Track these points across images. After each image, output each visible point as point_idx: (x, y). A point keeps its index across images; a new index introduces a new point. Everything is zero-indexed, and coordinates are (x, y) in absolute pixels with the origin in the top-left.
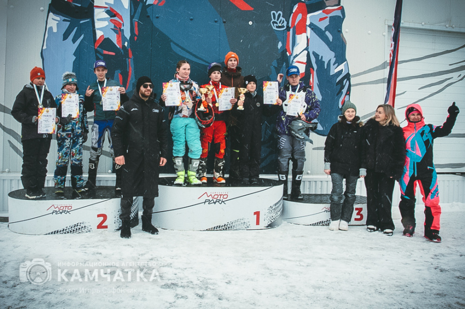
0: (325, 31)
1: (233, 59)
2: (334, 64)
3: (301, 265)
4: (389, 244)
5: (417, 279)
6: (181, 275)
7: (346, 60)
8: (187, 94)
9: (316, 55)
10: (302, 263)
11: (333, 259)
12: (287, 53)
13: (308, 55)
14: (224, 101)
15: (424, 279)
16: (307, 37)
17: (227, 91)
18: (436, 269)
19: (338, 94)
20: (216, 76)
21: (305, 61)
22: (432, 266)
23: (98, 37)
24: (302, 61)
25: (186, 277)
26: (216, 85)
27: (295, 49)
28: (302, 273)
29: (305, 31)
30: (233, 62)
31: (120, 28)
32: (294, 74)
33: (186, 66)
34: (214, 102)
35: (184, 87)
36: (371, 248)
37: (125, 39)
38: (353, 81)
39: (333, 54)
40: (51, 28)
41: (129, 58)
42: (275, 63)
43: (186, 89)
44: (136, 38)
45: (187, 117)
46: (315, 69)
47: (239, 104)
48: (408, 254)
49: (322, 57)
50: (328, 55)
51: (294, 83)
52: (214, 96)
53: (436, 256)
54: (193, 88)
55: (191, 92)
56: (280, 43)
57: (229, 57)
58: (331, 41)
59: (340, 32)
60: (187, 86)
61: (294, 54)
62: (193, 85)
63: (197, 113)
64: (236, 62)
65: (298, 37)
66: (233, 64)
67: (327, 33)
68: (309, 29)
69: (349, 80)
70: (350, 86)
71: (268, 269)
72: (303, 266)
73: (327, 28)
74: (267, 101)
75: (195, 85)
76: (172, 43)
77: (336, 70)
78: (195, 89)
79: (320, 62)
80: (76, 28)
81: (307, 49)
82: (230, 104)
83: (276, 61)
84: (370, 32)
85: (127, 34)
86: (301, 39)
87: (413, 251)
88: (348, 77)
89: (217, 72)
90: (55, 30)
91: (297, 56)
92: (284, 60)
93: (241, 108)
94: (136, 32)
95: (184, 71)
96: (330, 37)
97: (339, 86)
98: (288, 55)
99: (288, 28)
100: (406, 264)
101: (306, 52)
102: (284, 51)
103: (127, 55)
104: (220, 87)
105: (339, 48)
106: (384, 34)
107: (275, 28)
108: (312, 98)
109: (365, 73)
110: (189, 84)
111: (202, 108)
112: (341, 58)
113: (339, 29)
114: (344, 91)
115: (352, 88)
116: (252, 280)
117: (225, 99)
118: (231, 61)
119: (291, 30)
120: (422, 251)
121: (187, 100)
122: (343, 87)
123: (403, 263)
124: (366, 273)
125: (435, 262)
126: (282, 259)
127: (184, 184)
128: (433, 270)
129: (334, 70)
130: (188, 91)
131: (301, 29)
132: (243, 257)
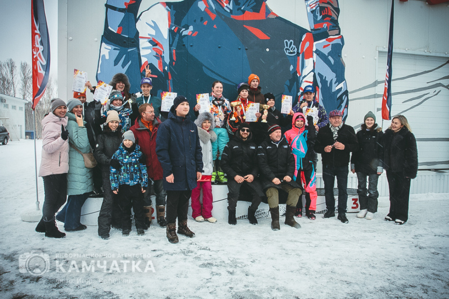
0: (328, 56)
1: (256, 80)
2: (335, 83)
3: (310, 246)
4: (379, 227)
5: (401, 255)
6: (214, 256)
7: (345, 80)
8: (220, 109)
9: (321, 76)
10: (311, 244)
11: (335, 241)
12: (298, 74)
13: (314, 76)
14: (250, 114)
15: (407, 255)
16: (314, 61)
17: (253, 106)
18: (416, 247)
19: (338, 108)
20: (245, 93)
21: (312, 81)
22: (413, 244)
23: (143, 63)
24: (309, 81)
25: (219, 257)
26: (244, 101)
27: (304, 71)
28: (311, 252)
29: (312, 56)
30: (256, 83)
31: (161, 55)
32: (309, 92)
33: (219, 85)
34: (242, 115)
35: (218, 103)
36: (365, 231)
37: (165, 64)
38: (350, 96)
39: (334, 75)
40: (104, 56)
41: (169, 80)
42: (288, 83)
43: (219, 105)
44: (174, 63)
45: (219, 127)
46: (320, 87)
47: (263, 117)
48: (394, 235)
49: (325, 77)
50: (330, 76)
51: (309, 98)
52: (242, 110)
53: (415, 236)
54: (225, 104)
55: (223, 107)
56: (292, 66)
57: (252, 79)
58: (333, 64)
59: (340, 56)
60: (220, 102)
61: (303, 75)
62: (225, 102)
63: (229, 122)
64: (258, 83)
65: (306, 61)
66: (255, 84)
67: (330, 58)
68: (315, 54)
69: (347, 96)
70: (348, 100)
71: (284, 249)
72: (312, 247)
73: (329, 54)
74: (283, 111)
75: (227, 101)
76: (203, 67)
77: (337, 88)
78: (226, 104)
79: (324, 81)
80: (124, 56)
81: (313, 71)
82: (255, 116)
83: (288, 81)
84: (364, 56)
85: (167, 60)
86: (309, 63)
87: (398, 233)
88: (346, 93)
89: (245, 90)
90: (107, 57)
91: (305, 76)
92: (295, 80)
93: (264, 121)
94: (174, 58)
95: (217, 89)
96: (332, 61)
97: (339, 101)
98: (298, 76)
99: (298, 54)
100: (393, 243)
101: (312, 73)
102: (295, 73)
103: (167, 77)
104: (247, 102)
105: (339, 70)
106: (375, 58)
107: (287, 54)
108: (323, 112)
109: (360, 90)
110: (222, 100)
111: (233, 118)
112: (341, 78)
113: (340, 55)
114: (343, 105)
115: (349, 102)
116: (272, 259)
117: (252, 112)
118: (254, 81)
119: (301, 55)
120: (405, 233)
121: (220, 114)
122: (342, 101)
123: (390, 243)
124: (361, 251)
125: (415, 241)
126: (295, 241)
127: (216, 182)
128: (414, 248)
129: (335, 88)
130: (221, 106)
131: (308, 54)
132: (264, 240)
